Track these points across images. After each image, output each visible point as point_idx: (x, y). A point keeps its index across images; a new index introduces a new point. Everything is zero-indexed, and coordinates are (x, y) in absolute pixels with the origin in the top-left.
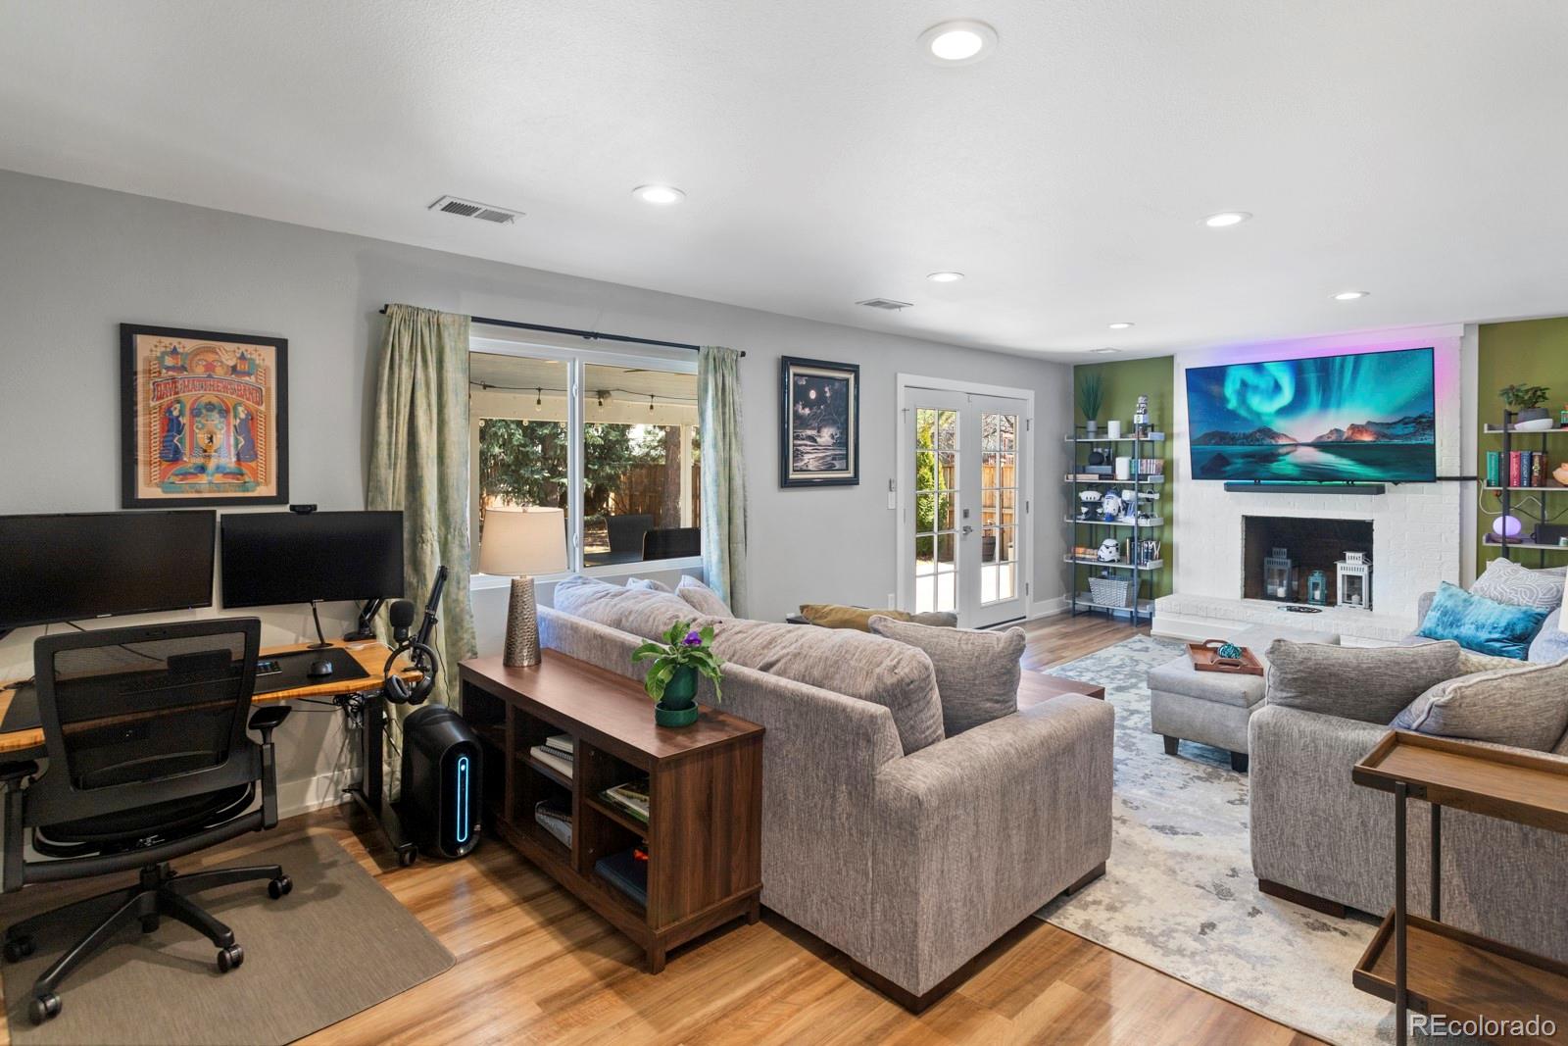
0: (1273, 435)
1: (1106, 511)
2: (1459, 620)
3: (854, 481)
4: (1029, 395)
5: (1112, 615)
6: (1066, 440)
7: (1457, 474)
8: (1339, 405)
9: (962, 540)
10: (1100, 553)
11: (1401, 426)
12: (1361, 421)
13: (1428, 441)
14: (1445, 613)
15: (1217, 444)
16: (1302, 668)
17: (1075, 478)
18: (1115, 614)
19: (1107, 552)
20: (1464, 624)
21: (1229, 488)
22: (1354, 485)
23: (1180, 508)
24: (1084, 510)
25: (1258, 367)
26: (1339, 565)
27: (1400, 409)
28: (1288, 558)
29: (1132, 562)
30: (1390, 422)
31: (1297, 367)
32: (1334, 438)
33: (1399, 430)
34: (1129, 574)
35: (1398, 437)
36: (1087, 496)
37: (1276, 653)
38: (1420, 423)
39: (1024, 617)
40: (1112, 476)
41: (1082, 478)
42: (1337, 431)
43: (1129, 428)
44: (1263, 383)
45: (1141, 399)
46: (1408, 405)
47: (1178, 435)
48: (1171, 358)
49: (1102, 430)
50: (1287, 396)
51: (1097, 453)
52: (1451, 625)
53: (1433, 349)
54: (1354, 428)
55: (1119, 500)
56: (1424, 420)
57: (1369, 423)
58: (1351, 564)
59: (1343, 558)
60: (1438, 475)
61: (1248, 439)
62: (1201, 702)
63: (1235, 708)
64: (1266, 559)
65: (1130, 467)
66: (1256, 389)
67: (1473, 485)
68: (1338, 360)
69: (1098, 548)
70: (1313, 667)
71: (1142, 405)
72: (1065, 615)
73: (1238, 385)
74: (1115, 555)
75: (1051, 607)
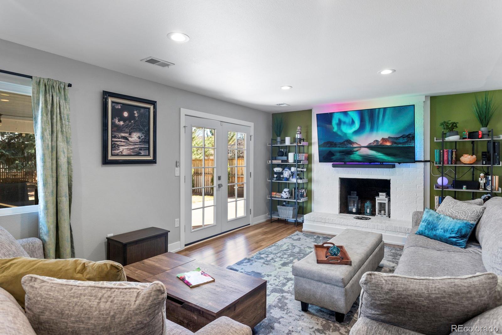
0: (350, 142)
1: (284, 176)
2: (435, 227)
3: (154, 162)
4: (252, 124)
5: (287, 221)
6: (268, 145)
7: (423, 159)
8: (377, 130)
9: (217, 190)
10: (282, 195)
11: (401, 139)
12: (386, 137)
13: (412, 145)
14: (429, 224)
15: (329, 147)
16: (387, 297)
17: (272, 162)
18: (289, 221)
19: (285, 194)
20: (438, 229)
21: (334, 166)
22: (383, 164)
23: (315, 175)
24: (275, 176)
25: (345, 113)
26: (377, 198)
27: (400, 132)
28: (357, 196)
29: (295, 199)
30: (398, 137)
31: (361, 113)
32: (375, 144)
33: (401, 140)
34: (294, 203)
35: (400, 143)
36: (276, 170)
37: (369, 284)
38: (409, 137)
39: (249, 224)
40: (287, 161)
41: (275, 162)
42: (377, 141)
43: (294, 140)
44: (347, 120)
45: (299, 128)
46: (405, 129)
47: (314, 143)
48: (312, 110)
49: (283, 141)
50: (357, 125)
51: (281, 151)
52: (432, 229)
53: (414, 105)
54: (384, 140)
55: (290, 172)
56: (411, 136)
57: (389, 137)
58: (381, 198)
59: (378, 195)
60: (416, 160)
61: (342, 144)
62: (320, 284)
63: (338, 288)
64: (348, 196)
65: (294, 157)
66: (345, 123)
67: (428, 164)
68: (377, 111)
69: (281, 192)
70: (396, 297)
71: (299, 130)
72: (267, 222)
73: (337, 121)
74: (288, 196)
75: (262, 219)
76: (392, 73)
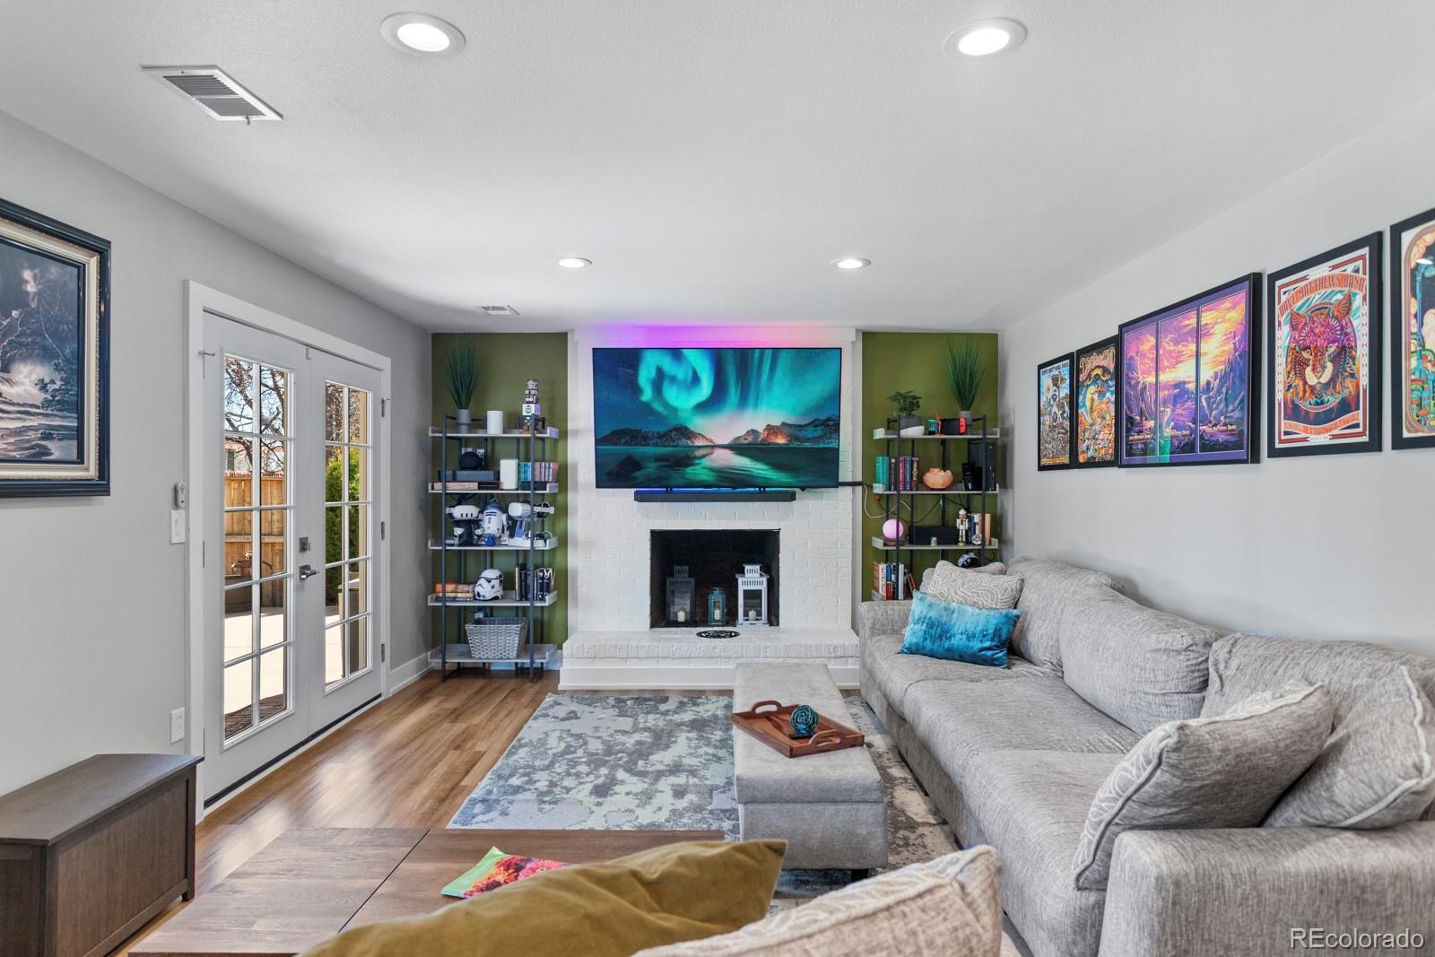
0: (684, 432)
1: (487, 532)
2: (947, 632)
3: (99, 487)
4: (385, 362)
5: (489, 670)
6: (430, 434)
7: (850, 480)
8: (756, 406)
9: (299, 589)
10: (478, 589)
11: (811, 429)
12: (776, 422)
13: (833, 445)
14: (931, 625)
15: (627, 444)
17: (445, 487)
18: (493, 668)
19: (487, 586)
21: (640, 498)
23: (578, 525)
24: (458, 531)
25: (676, 353)
26: (740, 580)
27: (810, 411)
28: (689, 577)
29: (524, 597)
30: (802, 424)
31: (717, 356)
32: (750, 439)
33: (810, 433)
34: (514, 613)
35: (808, 440)
36: (460, 512)
38: (828, 425)
39: (379, 696)
40: (496, 484)
41: (454, 487)
42: (754, 432)
43: (513, 421)
44: (680, 372)
45: (531, 384)
46: (819, 407)
47: (576, 432)
48: (565, 334)
49: (480, 422)
50: (705, 390)
51: (467, 453)
53: (841, 349)
54: (769, 428)
55: (504, 517)
56: (831, 423)
57: (783, 424)
58: (751, 578)
59: (742, 572)
60: (840, 480)
61: (664, 437)
64: (669, 580)
65: (519, 472)
66: (673, 380)
67: (859, 489)
68: (757, 353)
69: (475, 583)
71: (533, 392)
72: (431, 681)
73: (653, 373)
74: (498, 591)
75: (408, 673)
76: (863, 266)
